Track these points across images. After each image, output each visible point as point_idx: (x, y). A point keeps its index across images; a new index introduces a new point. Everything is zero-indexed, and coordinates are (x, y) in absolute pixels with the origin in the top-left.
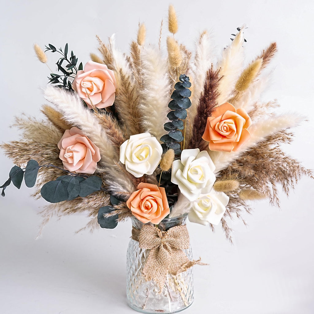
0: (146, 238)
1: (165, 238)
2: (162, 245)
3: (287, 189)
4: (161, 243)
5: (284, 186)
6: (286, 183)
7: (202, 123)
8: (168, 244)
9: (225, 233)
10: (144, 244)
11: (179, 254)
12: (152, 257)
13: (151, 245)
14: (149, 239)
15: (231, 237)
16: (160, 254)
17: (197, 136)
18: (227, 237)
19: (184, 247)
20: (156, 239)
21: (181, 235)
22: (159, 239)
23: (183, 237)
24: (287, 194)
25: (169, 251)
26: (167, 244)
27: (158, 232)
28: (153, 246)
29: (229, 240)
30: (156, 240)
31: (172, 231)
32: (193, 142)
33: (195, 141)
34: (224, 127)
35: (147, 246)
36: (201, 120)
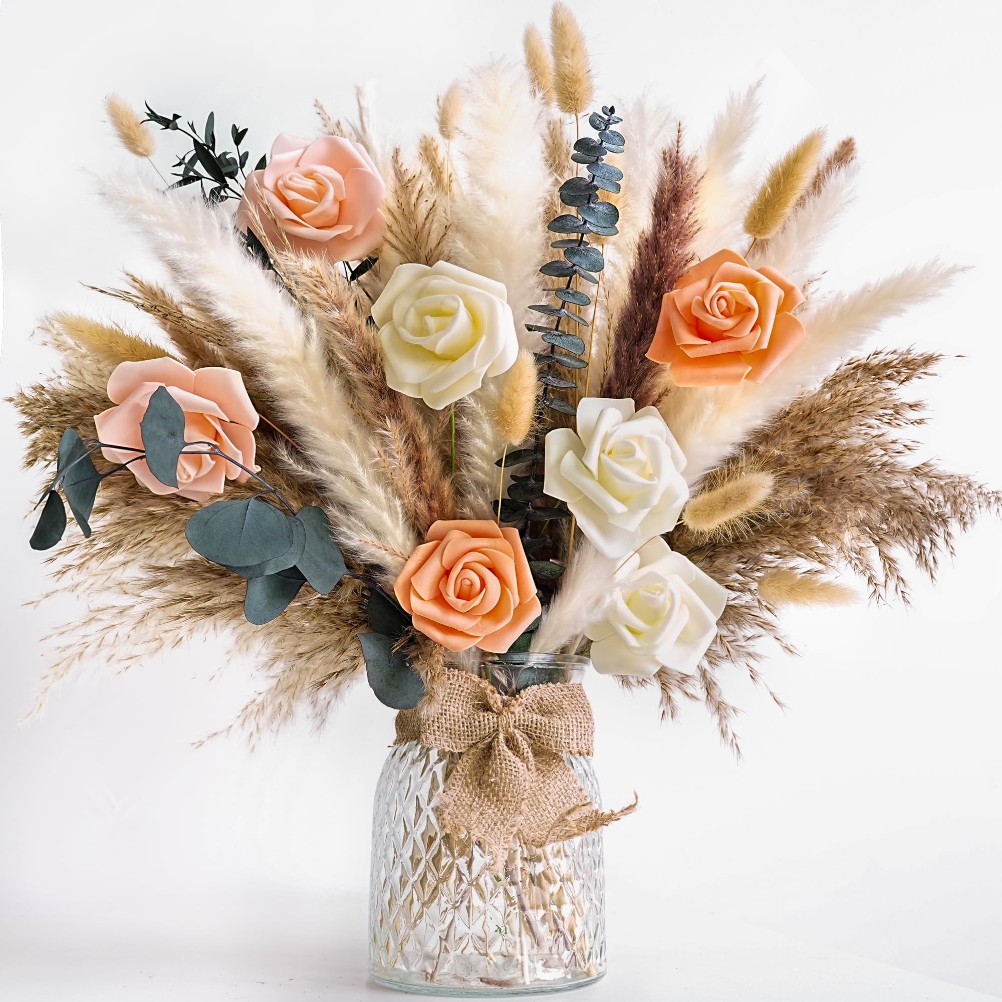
0: (448, 713)
1: (513, 713)
2: (501, 737)
3: (931, 563)
4: (497, 730)
5: (919, 556)
6: (927, 544)
7: (645, 319)
8: (521, 733)
9: (716, 719)
10: (437, 733)
11: (559, 777)
12: (467, 782)
13: (462, 738)
14: (456, 714)
15: (734, 735)
16: (495, 764)
17: (630, 366)
18: (723, 733)
19: (575, 746)
20: (481, 714)
21: (565, 710)
22: (491, 717)
23: (574, 716)
24: (932, 577)
25: (524, 759)
26: (518, 734)
27: (488, 691)
28: (471, 742)
29: (728, 748)
30: (482, 719)
31: (536, 697)
32: (615, 388)
33: (622, 383)
34: (719, 300)
35: (449, 740)
36: (642, 309)
